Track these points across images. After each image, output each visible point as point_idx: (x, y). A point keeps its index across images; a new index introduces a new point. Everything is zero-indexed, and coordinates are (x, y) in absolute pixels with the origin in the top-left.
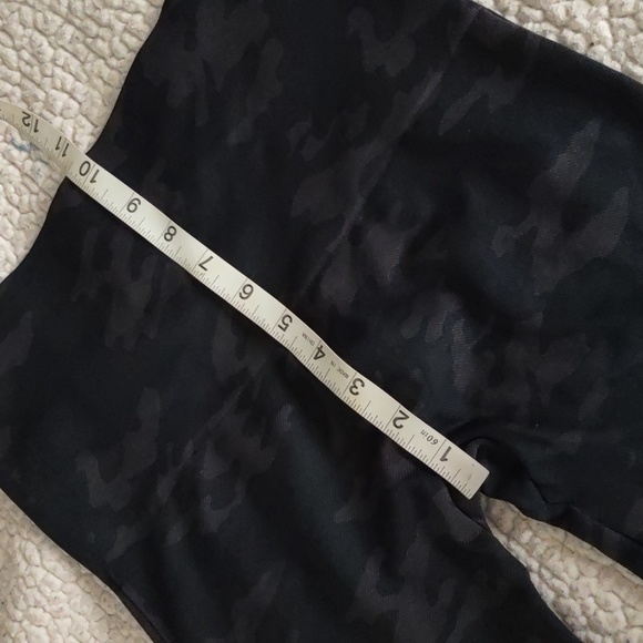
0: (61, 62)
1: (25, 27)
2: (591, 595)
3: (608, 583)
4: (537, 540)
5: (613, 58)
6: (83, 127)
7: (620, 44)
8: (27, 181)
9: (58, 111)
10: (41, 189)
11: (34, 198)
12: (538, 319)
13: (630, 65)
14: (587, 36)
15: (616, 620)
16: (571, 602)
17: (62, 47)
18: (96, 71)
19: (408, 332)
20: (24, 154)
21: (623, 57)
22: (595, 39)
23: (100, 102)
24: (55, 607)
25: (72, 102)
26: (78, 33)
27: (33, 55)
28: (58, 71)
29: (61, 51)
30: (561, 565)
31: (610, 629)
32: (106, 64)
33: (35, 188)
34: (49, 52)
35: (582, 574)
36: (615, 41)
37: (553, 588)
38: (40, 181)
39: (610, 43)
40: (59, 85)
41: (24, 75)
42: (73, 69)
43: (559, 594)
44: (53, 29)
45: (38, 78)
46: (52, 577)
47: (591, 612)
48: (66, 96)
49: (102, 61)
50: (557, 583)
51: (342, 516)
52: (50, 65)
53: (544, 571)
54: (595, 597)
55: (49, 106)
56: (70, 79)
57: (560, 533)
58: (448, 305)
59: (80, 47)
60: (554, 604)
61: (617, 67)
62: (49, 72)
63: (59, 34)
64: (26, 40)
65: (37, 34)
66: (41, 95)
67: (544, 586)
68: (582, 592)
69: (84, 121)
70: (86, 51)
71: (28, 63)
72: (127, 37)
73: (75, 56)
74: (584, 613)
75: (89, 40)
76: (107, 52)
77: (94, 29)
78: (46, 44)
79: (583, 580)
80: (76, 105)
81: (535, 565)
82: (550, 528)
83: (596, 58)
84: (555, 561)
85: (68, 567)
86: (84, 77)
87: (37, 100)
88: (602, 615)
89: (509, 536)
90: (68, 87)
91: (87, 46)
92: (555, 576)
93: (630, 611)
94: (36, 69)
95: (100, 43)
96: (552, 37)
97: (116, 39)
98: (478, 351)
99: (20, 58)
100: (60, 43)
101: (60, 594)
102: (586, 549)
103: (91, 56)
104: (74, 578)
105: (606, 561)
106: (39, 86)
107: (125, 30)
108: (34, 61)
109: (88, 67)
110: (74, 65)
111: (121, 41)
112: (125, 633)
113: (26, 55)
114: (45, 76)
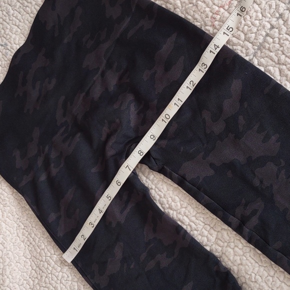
0: (15, 15)
1: (5, 3)
2: (170, 197)
3: (175, 193)
4: (155, 178)
5: (182, 13)
6: (22, 38)
7: (184, 8)
8: (4, 57)
9: (14, 32)
10: (8, 60)
11: (6, 62)
12: (156, 102)
13: (187, 15)
14: (174, 6)
15: (177, 205)
16: (164, 199)
17: (16, 10)
18: (26, 18)
19: (116, 106)
20: (3, 48)
21: (185, 12)
22: (176, 7)
23: (27, 29)
24: (4, 203)
25: (18, 29)
26: (21, 5)
27: (7, 13)
28: (14, 18)
29: (15, 11)
30: (161, 187)
31: (175, 208)
32: (30, 16)
33: (6, 59)
34: (12, 12)
35: (168, 190)
36: (182, 7)
37: (158, 195)
38: (8, 57)
39: (181, 8)
40: (14, 23)
41: (4, 20)
42: (18, 18)
43: (161, 197)
44: (13, 4)
45: (8, 21)
46: (4, 192)
47: (170, 203)
48: (16, 27)
49: (28, 15)
50: (160, 193)
51: (94, 170)
52: (12, 16)
53: (156, 189)
54: (171, 198)
55: (11, 30)
56: (18, 21)
57: (162, 176)
58: (130, 97)
59: (22, 10)
60: (159, 200)
61: (183, 16)
62: (11, 19)
63: (15, 6)
64: (5, 8)
65: (8, 6)
66: (9, 27)
67: (156, 194)
68: (167, 196)
69: (22, 36)
70: (23, 11)
71: (5, 16)
72: (36, 6)
73: (19, 13)
74: (168, 203)
75: (24, 8)
76: (30, 11)
77: (26, 4)
78: (11, 9)
79: (168, 192)
80: (19, 30)
81: (154, 187)
82: (159, 174)
83: (176, 13)
84: (160, 186)
85: (9, 189)
86: (22, 21)
87: (7, 29)
88: (173, 203)
89: (146, 177)
90: (17, 24)
91: (24, 10)
92: (160, 191)
93: (182, 202)
94: (7, 18)
95: (28, 8)
96: (164, 6)
97: (33, 7)
98: (138, 114)
99: (3, 14)
100: (15, 8)
101: (6, 198)
102: (170, 182)
103: (25, 13)
104: (11, 193)
105: (176, 186)
106: (8, 23)
107: (36, 4)
108: (7, 15)
109: (24, 17)
110: (19, 16)
111: (35, 8)
112: (27, 212)
113: (4, 13)
114: (10, 20)
